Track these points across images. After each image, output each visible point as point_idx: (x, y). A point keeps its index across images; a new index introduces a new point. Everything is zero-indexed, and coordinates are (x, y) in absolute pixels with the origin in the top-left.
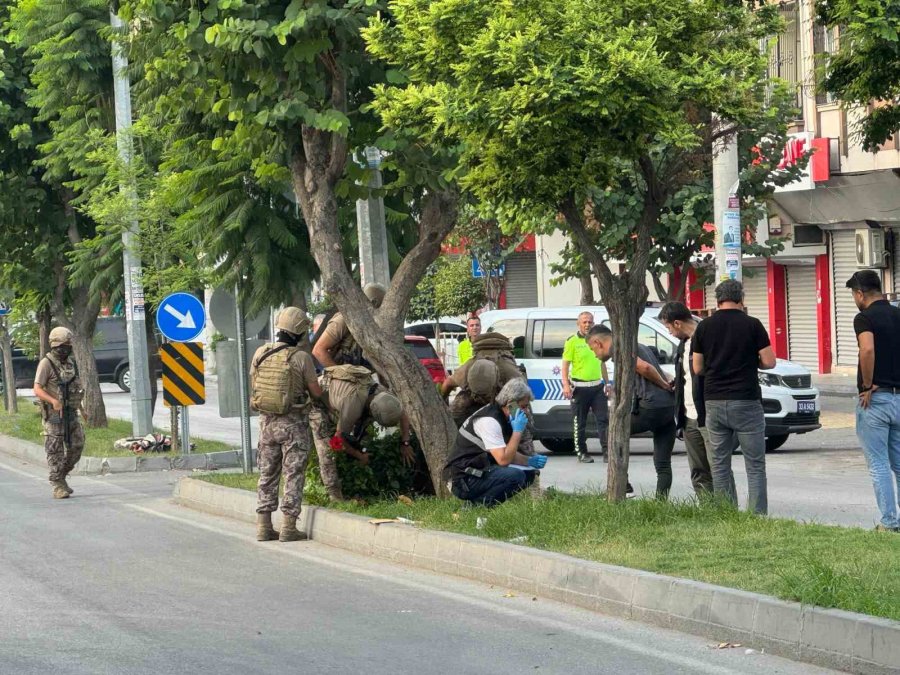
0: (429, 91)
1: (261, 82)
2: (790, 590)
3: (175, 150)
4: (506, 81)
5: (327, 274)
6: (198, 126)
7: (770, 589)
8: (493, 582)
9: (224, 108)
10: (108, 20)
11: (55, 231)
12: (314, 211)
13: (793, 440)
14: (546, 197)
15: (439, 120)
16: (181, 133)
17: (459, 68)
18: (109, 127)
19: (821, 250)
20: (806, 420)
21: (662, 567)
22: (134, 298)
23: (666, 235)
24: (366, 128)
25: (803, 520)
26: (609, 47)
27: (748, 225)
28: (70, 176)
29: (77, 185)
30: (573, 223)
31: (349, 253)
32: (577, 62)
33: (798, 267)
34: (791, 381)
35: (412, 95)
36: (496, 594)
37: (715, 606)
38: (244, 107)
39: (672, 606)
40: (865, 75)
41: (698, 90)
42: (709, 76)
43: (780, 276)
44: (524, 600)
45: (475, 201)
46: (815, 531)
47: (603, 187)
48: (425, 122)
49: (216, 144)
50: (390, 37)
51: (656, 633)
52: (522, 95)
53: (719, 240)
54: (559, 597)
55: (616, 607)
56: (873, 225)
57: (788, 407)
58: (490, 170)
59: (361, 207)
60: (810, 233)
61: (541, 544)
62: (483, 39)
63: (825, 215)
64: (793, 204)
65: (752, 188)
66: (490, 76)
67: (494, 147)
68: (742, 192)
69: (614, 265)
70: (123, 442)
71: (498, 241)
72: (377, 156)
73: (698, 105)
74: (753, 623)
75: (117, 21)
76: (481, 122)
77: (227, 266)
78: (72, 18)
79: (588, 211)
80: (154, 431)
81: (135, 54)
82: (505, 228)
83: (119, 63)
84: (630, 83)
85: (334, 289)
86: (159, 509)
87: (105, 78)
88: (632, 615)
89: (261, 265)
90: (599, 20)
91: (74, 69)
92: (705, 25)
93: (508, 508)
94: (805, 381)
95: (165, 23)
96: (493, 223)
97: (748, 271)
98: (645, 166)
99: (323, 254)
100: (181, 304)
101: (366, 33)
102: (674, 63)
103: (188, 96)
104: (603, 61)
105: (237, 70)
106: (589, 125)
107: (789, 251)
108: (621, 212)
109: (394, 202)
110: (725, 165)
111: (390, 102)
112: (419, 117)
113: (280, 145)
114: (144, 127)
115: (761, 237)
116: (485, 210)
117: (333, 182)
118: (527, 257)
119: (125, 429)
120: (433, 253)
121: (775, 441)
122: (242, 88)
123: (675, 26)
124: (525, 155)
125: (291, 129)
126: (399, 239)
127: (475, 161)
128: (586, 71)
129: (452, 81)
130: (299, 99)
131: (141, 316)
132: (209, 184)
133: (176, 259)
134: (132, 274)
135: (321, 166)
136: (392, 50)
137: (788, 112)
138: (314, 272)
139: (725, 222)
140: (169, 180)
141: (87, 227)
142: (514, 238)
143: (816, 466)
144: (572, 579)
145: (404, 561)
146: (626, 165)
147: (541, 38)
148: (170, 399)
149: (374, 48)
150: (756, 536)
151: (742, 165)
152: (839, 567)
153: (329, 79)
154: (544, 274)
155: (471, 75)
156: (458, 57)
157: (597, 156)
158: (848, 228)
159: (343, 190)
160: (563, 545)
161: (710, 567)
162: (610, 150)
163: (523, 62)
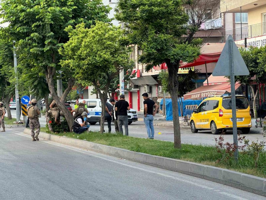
0: (69, 61)
1: (40, 58)
2: (132, 149)
3: (25, 70)
4: (83, 59)
5: (52, 93)
6: (29, 66)
7: (128, 149)
8: (80, 147)
9: (34, 63)
10: (13, 47)
11: (3, 85)
12: (49, 82)
13: (133, 123)
14: (90, 80)
15: (71, 66)
16: (26, 67)
17: (75, 57)
18: (13, 66)
19: (138, 89)
20: (135, 119)
21: (110, 145)
22: (17, 96)
23: (111, 87)
24: (59, 67)
25: (134, 137)
26: (102, 54)
27: (125, 85)
28: (6, 75)
29: (7, 76)
30: (95, 84)
31: (56, 89)
32: (96, 56)
33: (134, 92)
34: (133, 112)
35: (67, 62)
36: (80, 149)
37: (119, 152)
38: (37, 63)
39: (111, 152)
40: (146, 59)
41: (117, 61)
42: (119, 59)
43: (131, 94)
44: (85, 150)
45: (78, 80)
46: (137, 139)
47: (100, 78)
48: (69, 66)
49: (32, 69)
50: (63, 51)
51: (109, 156)
52: (86, 62)
53: (120, 87)
54: (91, 150)
55: (101, 152)
56: (147, 85)
57: (132, 117)
58: (80, 75)
59: (58, 81)
60: (136, 86)
61: (88, 141)
62: (79, 52)
63: (139, 83)
64: (133, 81)
65: (126, 78)
66: (81, 58)
67: (81, 71)
68: (124, 79)
69: (102, 92)
70: (15, 122)
71: (82, 87)
72: (61, 72)
73: (117, 64)
74: (126, 155)
75: (14, 47)
76: (79, 66)
77: (34, 91)
78: (6, 47)
79: (98, 82)
80: (20, 120)
81: (18, 53)
82: (83, 85)
83: (15, 55)
84: (106, 60)
85: (53, 95)
86: (21, 134)
87: (12, 58)
88: (104, 153)
89: (40, 91)
90: (99, 49)
91: (7, 56)
92: (118, 50)
93: (83, 134)
94: (135, 112)
95: (23, 48)
96: (81, 84)
97: (125, 93)
98: (107, 74)
99: (51, 89)
100: (26, 98)
101: (59, 50)
102: (113, 56)
103: (27, 61)
104: (101, 57)
105: (36, 57)
106: (98, 67)
107: (133, 89)
108: (104, 82)
109: (63, 80)
110: (122, 74)
111: (63, 63)
112: (68, 65)
113: (43, 70)
114: (20, 66)
115: (128, 87)
116: (79, 82)
117: (53, 77)
118: (87, 90)
119: (15, 120)
120: (70, 89)
121: (130, 123)
122: (37, 60)
123: (113, 50)
124: (87, 72)
125: (45, 67)
126: (64, 87)
127: (78, 73)
128: (97, 58)
129: (74, 59)
130: (47, 61)
131: (18, 100)
132: (31, 77)
133: (25, 90)
134: (17, 92)
135: (51, 74)
136: (63, 53)
137: (133, 65)
138: (50, 92)
139: (122, 84)
140: (24, 76)
141: (9, 84)
142: (84, 87)
143: (137, 127)
144: (94, 147)
145: (64, 143)
146: (104, 74)
147: (89, 52)
148: (23, 114)
149: (60, 53)
150: (126, 139)
151: (125, 74)
152: (141, 145)
153: (52, 58)
154: (90, 93)
155: (77, 58)
156: (75, 55)
157: (99, 72)
158: (143, 86)
159: (54, 78)
160: (92, 141)
161: (118, 145)
162: (101, 72)
163: (86, 56)
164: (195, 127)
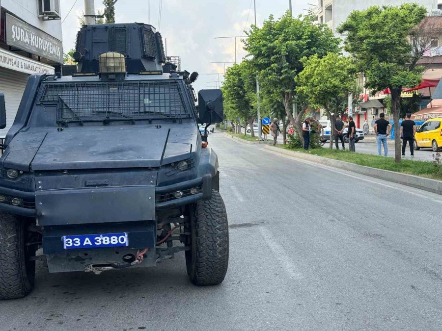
0: (304, 87)
1: (279, 86)
2: (357, 163)
3: (265, 96)
4: (316, 86)
5: (288, 115)
6: (269, 92)
7: (353, 163)
8: (312, 161)
9: (273, 90)
10: (256, 76)
11: (247, 108)
12: (286, 105)
13: (360, 141)
14: (321, 104)
15: (305, 92)
16: (267, 93)
17: (308, 84)
18: (255, 92)
19: (365, 112)
20: (362, 138)
21: (337, 159)
22: (259, 118)
23: (340, 109)
24: (294, 93)
25: (360, 153)
26: (332, 81)
27: (354, 108)
28: (250, 100)
29: (251, 101)
30: (326, 107)
31: (292, 112)
32: (327, 83)
33: (361, 114)
34: (360, 132)
35: (301, 88)
36: (312, 162)
37: (345, 165)
38: (276, 90)
39: (339, 165)
40: (371, 85)
41: (346, 87)
42: (347, 85)
43: (359, 116)
44: (316, 163)
45: (311, 104)
46: (361, 154)
47: (331, 102)
48: (303, 92)
49: (272, 95)
50: (298, 79)
51: (336, 169)
52: (318, 88)
53: (349, 110)
54: (322, 163)
55: (330, 165)
56: (374, 108)
57: (359, 136)
58: (313, 99)
59: (293, 105)
60: (364, 109)
61: (319, 155)
62: (312, 80)
63: (366, 106)
64: (361, 105)
65: (354, 102)
66: (313, 85)
67: (314, 96)
68: (353, 103)
69: (332, 114)
70: (257, 139)
71: (314, 110)
72: (296, 97)
73: (346, 90)
74: (351, 168)
75: (257, 76)
76: (311, 92)
77: (273, 114)
78: (250, 76)
79: (328, 106)
80: (261, 138)
81: (260, 81)
82: (315, 108)
83: (257, 83)
84: (335, 87)
85: (289, 117)
86: (262, 149)
87: (255, 85)
88: (332, 166)
89: (279, 113)
90: (330, 76)
91: (251, 84)
92: (347, 77)
93: (314, 150)
94: (362, 132)
95: (264, 77)
96: (314, 107)
97: (353, 115)
98: (337, 99)
99: (288, 112)
100: (266, 119)
101: (295, 79)
102: (343, 83)
103: (268, 88)
104: (331, 83)
105: (275, 84)
106: (329, 93)
107: (360, 112)
108: (333, 106)
109: (299, 104)
110: (350, 98)
111: (298, 89)
112: (302, 91)
113: (281, 95)
114: (261, 92)
115: (356, 110)
116: (312, 105)
117: (289, 101)
118: (319, 113)
119: (257, 138)
120: (304, 112)
122: (276, 87)
123: (342, 77)
124: (318, 97)
125: (283, 93)
126: (299, 109)
127: (311, 98)
128: (328, 84)
129: (307, 86)
130: (284, 88)
131: (260, 121)
132: (271, 101)
133: (265, 112)
134: (259, 114)
135: (287, 99)
136: (298, 81)
137: (360, 91)
138: (286, 115)
139: (350, 107)
140: (264, 100)
141: (252, 107)
142: (317, 110)
143: (363, 145)
144: (323, 161)
145: (298, 157)
146: (334, 99)
147: (320, 79)
148: (264, 133)
149: (296, 81)
150: (353, 155)
151: (353, 98)
152: (365, 160)
153: (289, 85)
154: (321, 115)
155: (310, 85)
156: (308, 82)
157: (329, 97)
158: (370, 108)
159: (291, 102)
160: (322, 155)
161: (345, 159)
162: (332, 97)
163: (318, 83)
164: (417, 145)
